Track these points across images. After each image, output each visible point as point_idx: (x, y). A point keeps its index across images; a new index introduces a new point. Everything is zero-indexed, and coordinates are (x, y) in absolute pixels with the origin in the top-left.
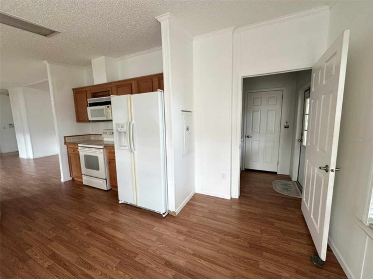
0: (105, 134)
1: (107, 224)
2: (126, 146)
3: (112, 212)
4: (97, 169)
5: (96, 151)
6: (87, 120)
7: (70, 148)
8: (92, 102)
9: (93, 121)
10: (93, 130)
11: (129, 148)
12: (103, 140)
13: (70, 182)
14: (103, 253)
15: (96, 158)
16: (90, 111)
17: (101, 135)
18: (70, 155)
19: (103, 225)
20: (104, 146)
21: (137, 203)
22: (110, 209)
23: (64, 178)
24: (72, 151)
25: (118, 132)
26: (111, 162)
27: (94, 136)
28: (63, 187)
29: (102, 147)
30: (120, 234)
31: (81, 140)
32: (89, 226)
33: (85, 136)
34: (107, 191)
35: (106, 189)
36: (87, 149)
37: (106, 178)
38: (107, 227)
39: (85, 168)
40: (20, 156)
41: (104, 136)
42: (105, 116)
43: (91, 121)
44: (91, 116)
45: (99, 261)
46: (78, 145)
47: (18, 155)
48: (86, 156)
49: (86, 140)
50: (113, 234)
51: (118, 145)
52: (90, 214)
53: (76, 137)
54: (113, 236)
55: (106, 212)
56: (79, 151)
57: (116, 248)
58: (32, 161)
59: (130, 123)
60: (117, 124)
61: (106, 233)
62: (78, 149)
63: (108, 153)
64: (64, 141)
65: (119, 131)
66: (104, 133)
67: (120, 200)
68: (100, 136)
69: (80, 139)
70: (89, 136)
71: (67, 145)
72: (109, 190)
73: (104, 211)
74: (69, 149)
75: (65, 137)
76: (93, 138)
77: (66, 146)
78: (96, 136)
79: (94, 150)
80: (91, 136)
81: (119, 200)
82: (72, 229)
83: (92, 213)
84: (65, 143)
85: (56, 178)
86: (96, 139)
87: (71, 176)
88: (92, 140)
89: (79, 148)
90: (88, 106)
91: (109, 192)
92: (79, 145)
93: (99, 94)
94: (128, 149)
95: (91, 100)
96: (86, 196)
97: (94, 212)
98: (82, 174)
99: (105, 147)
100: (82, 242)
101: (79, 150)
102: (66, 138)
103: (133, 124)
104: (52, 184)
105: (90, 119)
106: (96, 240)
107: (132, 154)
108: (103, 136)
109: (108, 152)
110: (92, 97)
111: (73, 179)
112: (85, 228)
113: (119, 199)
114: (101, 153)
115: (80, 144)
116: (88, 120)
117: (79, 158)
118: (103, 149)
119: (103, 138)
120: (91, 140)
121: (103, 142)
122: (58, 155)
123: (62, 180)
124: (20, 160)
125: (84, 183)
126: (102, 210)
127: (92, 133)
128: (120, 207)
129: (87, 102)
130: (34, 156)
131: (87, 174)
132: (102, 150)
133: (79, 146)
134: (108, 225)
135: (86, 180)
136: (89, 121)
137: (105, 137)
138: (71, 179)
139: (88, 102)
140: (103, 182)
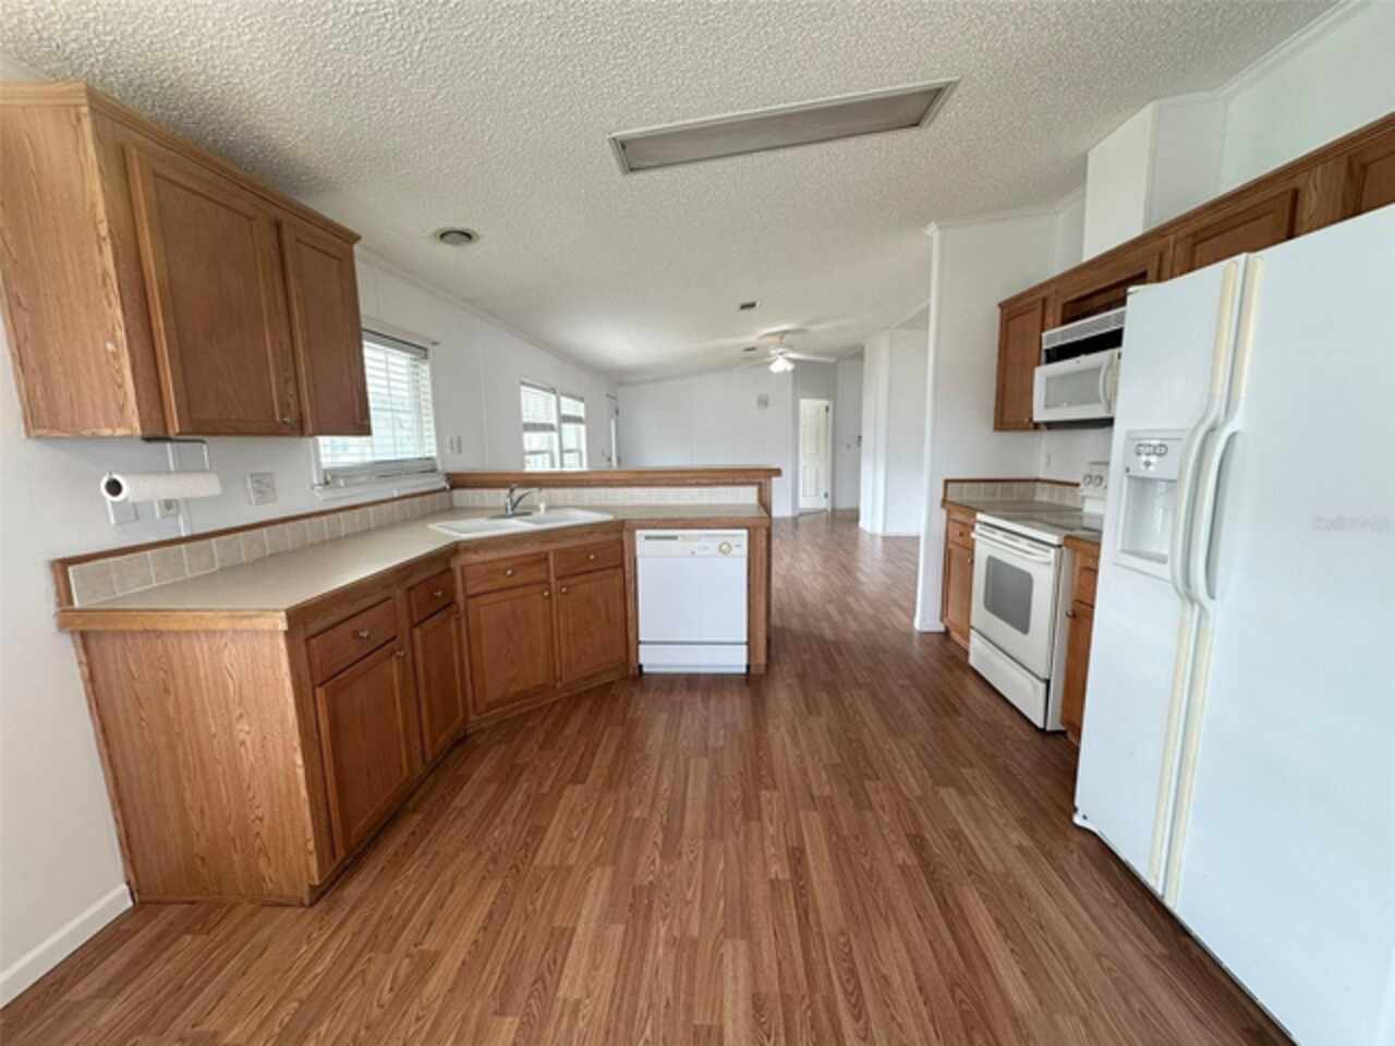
0: (1091, 486)
1: (983, 881)
2: (1162, 560)
3: (1027, 843)
4: (1023, 626)
5: (1028, 552)
6: (1026, 420)
7: (955, 521)
8: (1059, 343)
9: (1051, 426)
10: (1048, 464)
11: (1174, 578)
12: (1080, 510)
13: (934, 636)
14: (917, 993)
15: (1026, 580)
16: (1044, 380)
17: (1077, 485)
18: (951, 546)
19: (970, 873)
20: (1068, 537)
21: (1164, 889)
22: (1022, 822)
23: (923, 620)
24: (958, 533)
25: (1130, 477)
26: (1079, 616)
27: (1047, 485)
28: (916, 649)
29: (1054, 539)
30: (1019, 974)
31: (998, 498)
32: (923, 839)
33: (1016, 485)
34: (1043, 731)
35: (1039, 723)
36: (999, 535)
37: (1047, 677)
38: (981, 894)
39: (983, 608)
40: (862, 524)
41: (1085, 490)
42: (1099, 401)
43: (1043, 427)
44: (1042, 404)
45: (893, 1018)
46: (974, 516)
47: (857, 519)
48: (994, 565)
49: (1016, 498)
50: (989, 951)
51: (1119, 547)
52: (943, 792)
53: (983, 485)
54: (983, 956)
55: (1001, 821)
56: (973, 541)
57: (972, 1028)
58: (879, 542)
59: (1212, 429)
60: (1130, 436)
61: (964, 918)
62: (973, 528)
63: (1077, 569)
64: (940, 496)
65: (1141, 475)
66: (1089, 478)
67: (1080, 812)
68: (1074, 488)
69: (994, 495)
70: (1030, 485)
71: (949, 512)
72: (1054, 733)
73: (995, 815)
74: (951, 524)
75: (947, 482)
76: (1043, 495)
77: (944, 513)
78: (1057, 487)
79: (1023, 544)
80: (1038, 485)
81: (1075, 810)
82: (871, 808)
83: (952, 791)
84: (944, 502)
85: (903, 609)
86: (1055, 500)
87: (942, 620)
88: (1042, 503)
89: (977, 526)
90: (1039, 364)
91: (1050, 741)
92: (980, 516)
93: (1097, 301)
94: (1169, 578)
95: (1056, 336)
96: (959, 714)
97: (962, 794)
98: (972, 627)
99: (1069, 542)
100: (875, 880)
101: (973, 535)
102: (950, 486)
103: (1232, 437)
104: (888, 624)
105: (1040, 414)
106: (919, 916)
107: (1192, 616)
108: (1085, 493)
109: (1078, 565)
110: (1064, 322)
111: (946, 633)
112: (907, 836)
113: (1078, 803)
114: (1048, 564)
115: (982, 511)
116: (1031, 420)
117: (972, 562)
118: (1060, 546)
119: (1083, 498)
120: (1032, 502)
121: (1081, 518)
122: (918, 538)
123: (917, 625)
124: (857, 533)
125: (973, 661)
126: (991, 803)
127: (1042, 476)
128: (1072, 846)
129: (1040, 345)
130: (884, 528)
131: (984, 632)
132: (1053, 551)
133: (979, 522)
134: (983, 889)
135: (979, 653)
136: (1037, 426)
137: (1091, 498)
138: (941, 628)
139: (1045, 347)
140: (1035, 688)
